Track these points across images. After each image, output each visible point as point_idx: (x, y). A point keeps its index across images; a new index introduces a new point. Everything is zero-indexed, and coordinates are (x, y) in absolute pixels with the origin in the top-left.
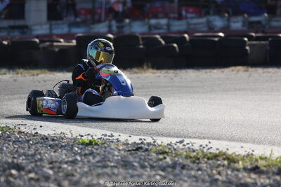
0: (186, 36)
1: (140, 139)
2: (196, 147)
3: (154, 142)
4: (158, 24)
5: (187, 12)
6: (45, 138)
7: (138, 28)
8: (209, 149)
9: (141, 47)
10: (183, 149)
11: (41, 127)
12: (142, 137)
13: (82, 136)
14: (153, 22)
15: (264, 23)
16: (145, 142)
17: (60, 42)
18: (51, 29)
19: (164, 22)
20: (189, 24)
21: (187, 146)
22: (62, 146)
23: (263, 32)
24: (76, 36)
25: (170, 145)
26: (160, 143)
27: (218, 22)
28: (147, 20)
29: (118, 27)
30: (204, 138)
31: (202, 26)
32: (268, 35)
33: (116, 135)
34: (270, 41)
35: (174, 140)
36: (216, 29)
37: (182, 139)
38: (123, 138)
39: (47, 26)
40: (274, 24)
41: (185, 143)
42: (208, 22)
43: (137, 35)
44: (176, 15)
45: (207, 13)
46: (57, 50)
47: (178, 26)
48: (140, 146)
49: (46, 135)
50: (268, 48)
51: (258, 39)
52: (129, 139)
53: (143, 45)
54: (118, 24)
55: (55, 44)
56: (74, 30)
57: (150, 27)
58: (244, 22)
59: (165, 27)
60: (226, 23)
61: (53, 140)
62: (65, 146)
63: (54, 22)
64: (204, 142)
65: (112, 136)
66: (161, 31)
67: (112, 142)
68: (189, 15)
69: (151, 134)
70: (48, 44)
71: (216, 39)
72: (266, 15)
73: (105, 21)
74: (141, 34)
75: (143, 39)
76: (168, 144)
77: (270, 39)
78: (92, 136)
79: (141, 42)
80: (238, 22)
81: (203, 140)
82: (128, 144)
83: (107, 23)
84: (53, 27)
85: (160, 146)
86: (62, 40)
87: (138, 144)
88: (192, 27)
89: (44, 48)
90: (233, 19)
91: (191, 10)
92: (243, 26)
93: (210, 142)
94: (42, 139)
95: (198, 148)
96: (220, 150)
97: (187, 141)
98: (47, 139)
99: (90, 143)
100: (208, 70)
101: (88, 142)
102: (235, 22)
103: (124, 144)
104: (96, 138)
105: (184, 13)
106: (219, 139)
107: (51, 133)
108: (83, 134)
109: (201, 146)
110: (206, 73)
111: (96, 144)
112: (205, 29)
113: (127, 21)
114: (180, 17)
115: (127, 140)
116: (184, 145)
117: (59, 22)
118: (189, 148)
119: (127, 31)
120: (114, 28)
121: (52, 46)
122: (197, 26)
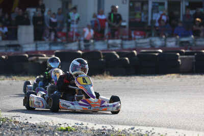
0: (135, 52)
1: (103, 127)
2: (143, 132)
3: (113, 129)
4: (115, 43)
5: (135, 34)
6: (34, 126)
7: (100, 46)
8: (152, 134)
9: (102, 60)
10: (134, 134)
11: (31, 118)
12: (104, 125)
13: (60, 125)
14: (111, 42)
15: (191, 42)
16: (106, 129)
17: (44, 56)
18: (36, 47)
19: (118, 41)
20: (136, 43)
21: (137, 131)
22: (46, 132)
23: (190, 49)
24: (55, 52)
25: (124, 131)
26: (117, 130)
27: (158, 42)
28: (106, 40)
29: (85, 46)
30: (149, 126)
31: (146, 44)
32: (194, 51)
33: (85, 124)
34: (196, 56)
35: (127, 128)
36: (156, 47)
37: (132, 127)
38: (90, 126)
39: (34, 45)
40: (199, 43)
41: (135, 129)
42: (151, 41)
43: (99, 51)
44: (127, 37)
45: (150, 36)
46: (41, 62)
47: (128, 45)
48: (102, 131)
49: (35, 123)
50: (194, 61)
51: (186, 54)
52: (95, 126)
53: (103, 58)
54: (85, 44)
55: (40, 58)
56: (54, 48)
57: (109, 46)
58: (176, 42)
59: (119, 46)
60: (164, 42)
61: (40, 127)
62: (48, 132)
63: (38, 42)
64: (149, 129)
65: (82, 124)
66: (117, 48)
67: (82, 129)
68: (137, 37)
69: (110, 123)
70: (34, 58)
71: (157, 54)
72: (192, 36)
73: (76, 41)
74: (102, 51)
75: (104, 54)
76: (123, 130)
77: (196, 54)
78: (68, 125)
79: (102, 56)
80: (172, 42)
81: (148, 127)
82: (94, 130)
83: (77, 42)
84: (38, 46)
85: (117, 131)
86: (45, 55)
87: (101, 130)
88: (139, 45)
89: (32, 61)
90: (169, 39)
91: (138, 33)
92: (176, 44)
93: (153, 129)
94: (32, 126)
95: (144, 133)
96: (161, 134)
97: (136, 128)
98: (35, 126)
99: (67, 130)
100: (151, 77)
101: (65, 129)
102: (170, 42)
103: (91, 130)
104: (70, 126)
105: (133, 35)
106: (160, 126)
107: (38, 122)
108: (61, 123)
109: (147, 131)
110: (150, 79)
111: (71, 130)
112: (149, 47)
113: (92, 41)
114: (130, 38)
115: (93, 127)
116: (135, 131)
117: (42, 42)
118: (138, 133)
119: (91, 48)
120: (83, 47)
121: (37, 59)
122: (143, 45)
